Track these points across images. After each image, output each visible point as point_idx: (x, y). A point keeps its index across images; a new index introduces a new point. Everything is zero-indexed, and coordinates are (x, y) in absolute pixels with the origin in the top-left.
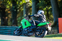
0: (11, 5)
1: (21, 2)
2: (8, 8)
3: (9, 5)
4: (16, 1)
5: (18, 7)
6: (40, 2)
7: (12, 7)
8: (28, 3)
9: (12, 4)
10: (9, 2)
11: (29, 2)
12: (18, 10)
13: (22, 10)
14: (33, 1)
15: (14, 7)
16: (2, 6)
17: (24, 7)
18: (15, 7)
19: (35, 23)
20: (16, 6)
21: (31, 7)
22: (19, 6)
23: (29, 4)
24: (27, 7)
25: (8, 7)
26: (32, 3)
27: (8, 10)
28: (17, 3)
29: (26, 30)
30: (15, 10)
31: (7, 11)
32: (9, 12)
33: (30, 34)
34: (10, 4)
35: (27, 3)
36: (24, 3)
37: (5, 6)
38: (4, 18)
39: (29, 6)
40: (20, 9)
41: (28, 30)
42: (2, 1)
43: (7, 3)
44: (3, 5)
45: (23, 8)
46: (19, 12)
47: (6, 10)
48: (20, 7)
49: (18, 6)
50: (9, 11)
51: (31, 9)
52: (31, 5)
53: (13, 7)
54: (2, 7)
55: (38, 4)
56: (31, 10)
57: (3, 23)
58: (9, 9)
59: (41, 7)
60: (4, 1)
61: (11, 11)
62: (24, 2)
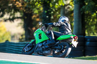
0: (42, 9)
1: (57, 4)
2: (36, 14)
3: (38, 9)
4: (48, 2)
5: (52, 12)
6: (87, 4)
7: (42, 11)
8: (68, 6)
9: (43, 7)
10: (37, 5)
11: (69, 4)
12: (52, 17)
13: (58, 17)
14: (75, 3)
15: (46, 12)
16: (27, 9)
17: (62, 12)
18: (48, 12)
19: (53, 35)
20: (49, 10)
21: (72, 12)
22: (54, 10)
23: (69, 8)
24: (66, 12)
25: (36, 12)
26: (73, 5)
27: (36, 17)
28: (51, 5)
29: (40, 45)
30: (47, 17)
31: (34, 18)
32: (38, 20)
33: (46, 52)
34: (40, 7)
35: (65, 5)
36: (62, 6)
37: (32, 10)
38: (29, 28)
39: (69, 10)
40: (55, 16)
41: (43, 45)
42: (27, 2)
43: (35, 6)
44: (29, 9)
45: (59, 14)
46: (53, 20)
47: (34, 16)
48: (55, 13)
49: (52, 10)
50: (38, 17)
51: (72, 15)
52: (72, 9)
53: (44, 12)
54: (27, 12)
55: (84, 7)
56: (72, 17)
57: (29, 36)
58: (38, 15)
59: (87, 12)
60: (30, 3)
61: (41, 19)
62: (60, 4)
